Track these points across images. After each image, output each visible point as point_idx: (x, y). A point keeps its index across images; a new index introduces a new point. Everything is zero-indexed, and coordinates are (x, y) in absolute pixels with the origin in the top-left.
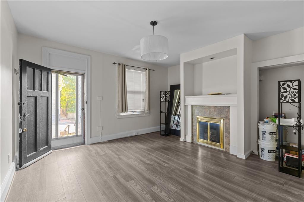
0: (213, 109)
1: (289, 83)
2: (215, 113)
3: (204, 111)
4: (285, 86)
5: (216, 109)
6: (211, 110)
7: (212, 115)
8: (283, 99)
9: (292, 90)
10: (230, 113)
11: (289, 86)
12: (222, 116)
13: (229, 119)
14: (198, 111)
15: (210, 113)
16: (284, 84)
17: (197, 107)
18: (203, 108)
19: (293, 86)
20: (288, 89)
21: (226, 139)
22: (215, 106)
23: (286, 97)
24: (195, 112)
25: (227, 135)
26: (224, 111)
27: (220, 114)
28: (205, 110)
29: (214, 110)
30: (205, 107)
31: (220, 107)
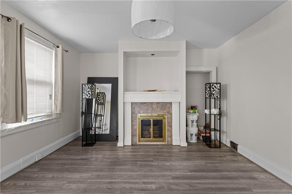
0: (156, 106)
1: (215, 85)
2: (158, 109)
3: (146, 108)
4: (213, 87)
5: (159, 105)
6: (154, 106)
7: (155, 111)
8: (212, 95)
9: (217, 90)
10: (172, 108)
11: (215, 87)
12: (164, 112)
13: (171, 114)
14: (139, 108)
15: (152, 109)
16: (213, 85)
17: (138, 104)
18: (145, 105)
19: (217, 87)
20: (215, 89)
21: (168, 132)
22: (158, 103)
23: (214, 94)
24: (136, 110)
25: (169, 129)
26: (167, 106)
27: (163, 110)
28: (147, 107)
29: (157, 107)
30: (147, 104)
31: (162, 103)
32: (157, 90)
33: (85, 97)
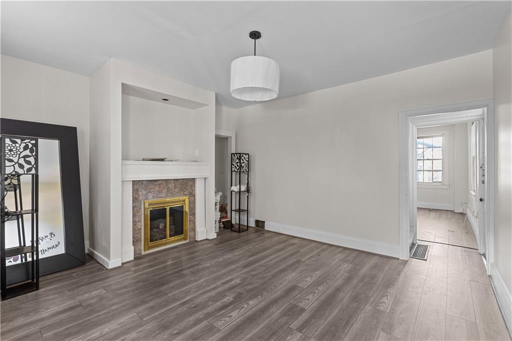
0: (173, 185)
2: (176, 190)
3: (157, 189)
5: (178, 183)
6: (170, 186)
7: (172, 194)
9: (246, 161)
10: (194, 187)
11: (244, 158)
12: (185, 193)
13: (194, 196)
14: (145, 190)
15: (168, 191)
16: (242, 156)
17: (144, 182)
18: (156, 183)
19: (246, 158)
21: (190, 224)
22: (176, 180)
23: (243, 167)
24: (140, 193)
25: (191, 218)
26: (187, 185)
27: (183, 191)
28: (160, 187)
29: (175, 186)
30: (160, 182)
31: (182, 180)
32: (166, 159)
33: (14, 171)
